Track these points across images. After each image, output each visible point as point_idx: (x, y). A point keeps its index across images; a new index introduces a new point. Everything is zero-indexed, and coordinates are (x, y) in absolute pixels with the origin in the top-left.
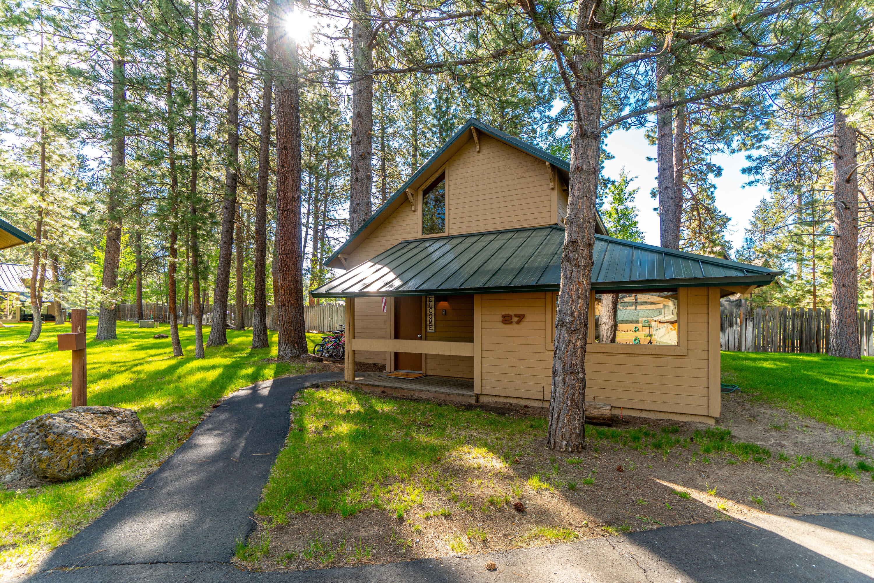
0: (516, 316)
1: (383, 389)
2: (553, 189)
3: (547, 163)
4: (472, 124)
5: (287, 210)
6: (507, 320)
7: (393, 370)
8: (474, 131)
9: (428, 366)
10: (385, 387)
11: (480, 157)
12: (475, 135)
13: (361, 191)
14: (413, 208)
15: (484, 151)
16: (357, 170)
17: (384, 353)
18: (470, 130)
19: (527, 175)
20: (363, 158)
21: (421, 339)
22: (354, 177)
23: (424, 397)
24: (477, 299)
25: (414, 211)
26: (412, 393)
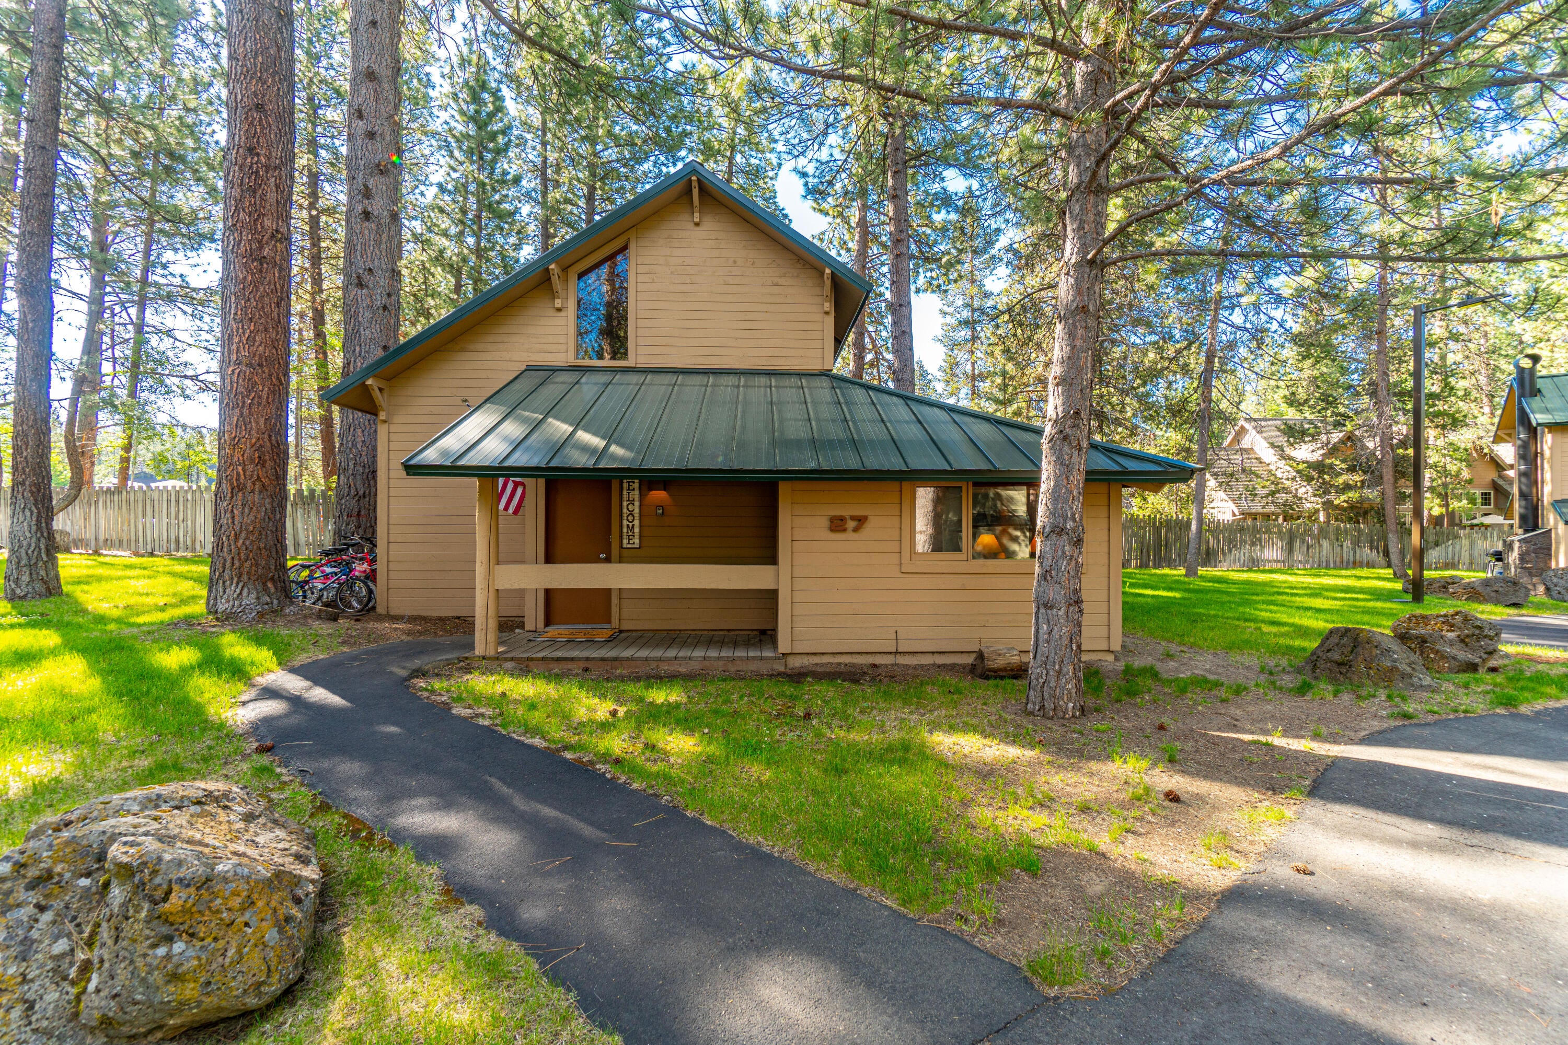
0: (853, 518)
1: (583, 664)
2: (827, 313)
3: (828, 271)
4: (695, 171)
5: (262, 260)
6: (837, 525)
7: (541, 624)
8: (695, 184)
9: (625, 613)
10: (587, 659)
11: (699, 233)
12: (695, 192)
13: (378, 243)
14: (558, 303)
15: (706, 225)
16: (367, 194)
17: (520, 594)
18: (690, 180)
19: (782, 281)
20: (382, 172)
21: (608, 560)
22: (360, 208)
23: (683, 670)
24: (784, 490)
25: (559, 310)
26: (654, 665)
